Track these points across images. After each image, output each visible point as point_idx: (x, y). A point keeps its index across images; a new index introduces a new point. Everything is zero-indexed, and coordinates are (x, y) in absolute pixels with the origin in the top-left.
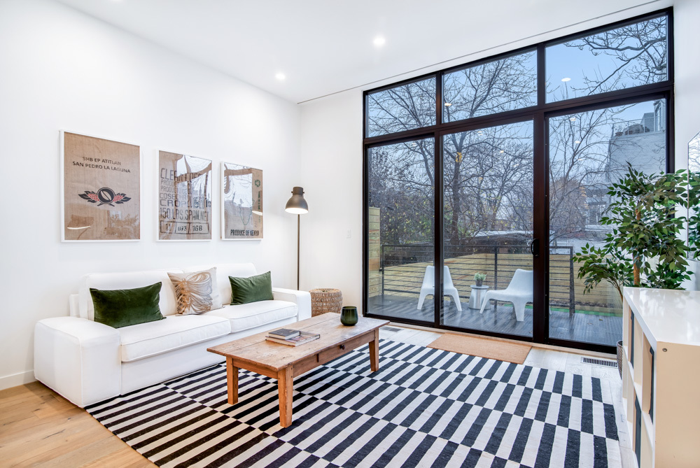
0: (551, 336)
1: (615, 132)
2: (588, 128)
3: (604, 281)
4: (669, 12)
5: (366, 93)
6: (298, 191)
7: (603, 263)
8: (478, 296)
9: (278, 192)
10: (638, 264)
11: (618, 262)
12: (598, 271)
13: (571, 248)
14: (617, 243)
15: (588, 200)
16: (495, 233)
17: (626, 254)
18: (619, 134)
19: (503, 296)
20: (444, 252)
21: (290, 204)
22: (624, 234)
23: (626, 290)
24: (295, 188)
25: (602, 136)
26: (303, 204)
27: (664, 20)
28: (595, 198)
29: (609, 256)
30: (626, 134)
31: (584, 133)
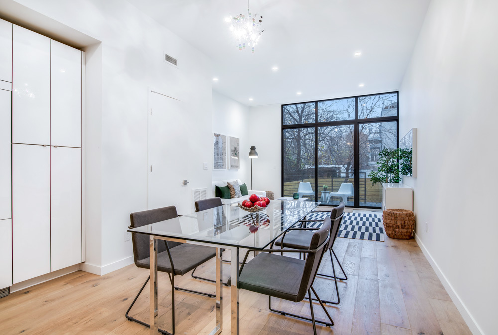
0: (360, 205)
1: (385, 106)
2: (370, 108)
3: (378, 183)
4: (398, 92)
5: (282, 105)
6: (253, 148)
7: (378, 176)
8: (325, 196)
9: (244, 149)
10: (387, 176)
11: (382, 177)
12: (376, 180)
13: (365, 173)
14: (381, 170)
15: (369, 146)
16: (329, 166)
17: (384, 173)
18: (387, 107)
19: (337, 195)
20: (319, 175)
21: (251, 154)
22: (383, 167)
23: (384, 184)
24: (252, 147)
25: (377, 113)
26: (256, 153)
27: (396, 94)
28: (373, 145)
29: (379, 174)
30: (390, 108)
31: (368, 111)
